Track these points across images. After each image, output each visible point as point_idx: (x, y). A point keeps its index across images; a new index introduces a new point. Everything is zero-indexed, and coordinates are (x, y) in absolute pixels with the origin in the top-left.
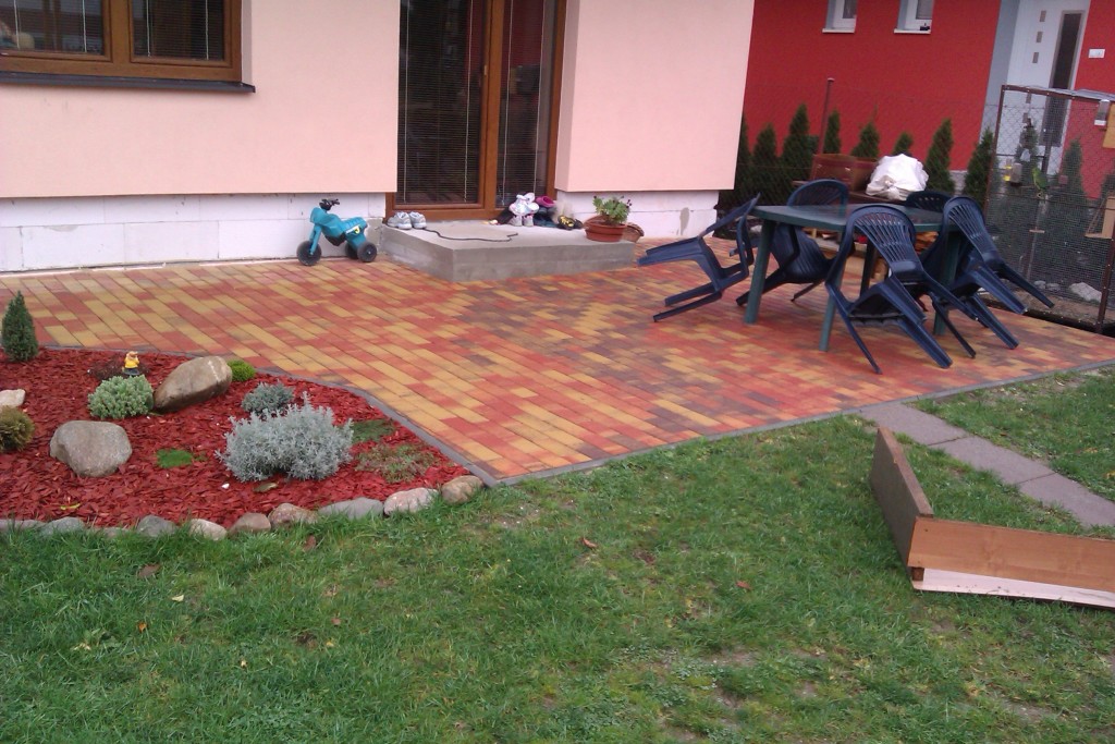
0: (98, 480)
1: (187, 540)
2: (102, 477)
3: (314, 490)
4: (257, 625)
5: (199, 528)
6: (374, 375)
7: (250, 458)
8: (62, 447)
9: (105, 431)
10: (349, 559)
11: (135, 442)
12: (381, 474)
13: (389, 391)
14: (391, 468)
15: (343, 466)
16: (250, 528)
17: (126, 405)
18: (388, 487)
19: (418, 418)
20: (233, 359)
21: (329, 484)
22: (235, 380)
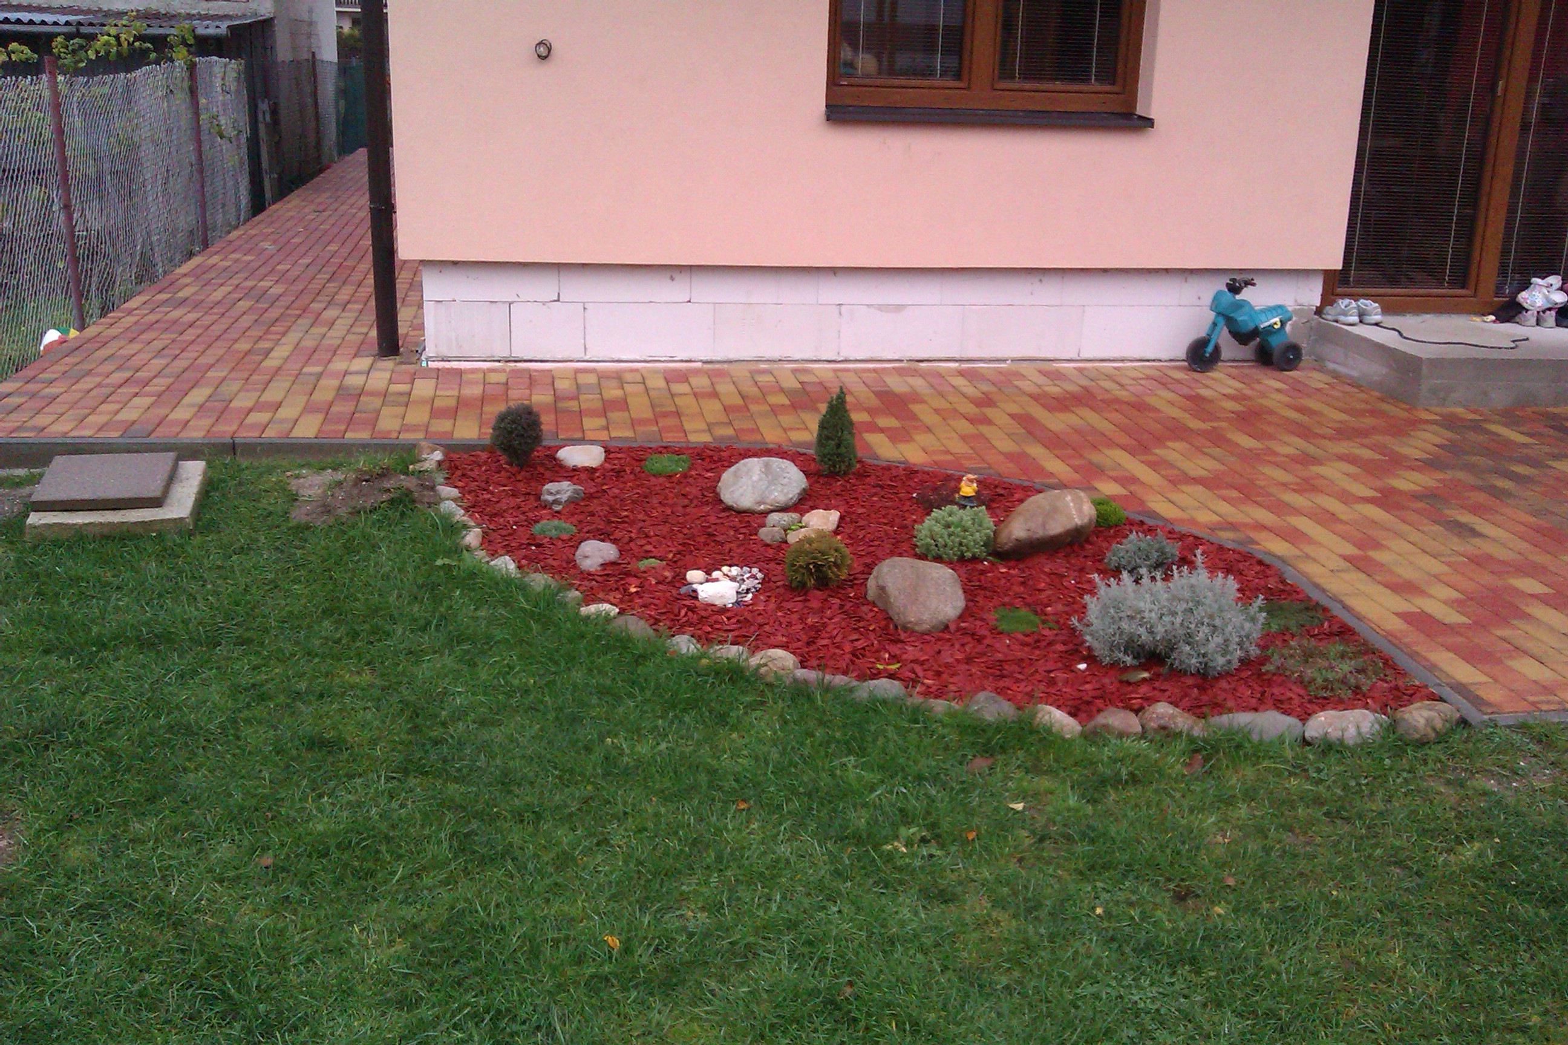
0: (921, 637)
1: (1031, 732)
2: (928, 633)
3: (1202, 689)
4: (1120, 863)
5: (1047, 717)
6: (1294, 536)
7: (1118, 632)
8: (882, 588)
9: (935, 575)
10: (1250, 795)
11: (970, 592)
12: (1300, 681)
13: (1315, 560)
14: (1316, 675)
15: (1245, 662)
16: (1114, 728)
17: (961, 544)
18: (1310, 702)
19: (1359, 605)
20: (1097, 496)
21: (1223, 684)
22: (1098, 525)
